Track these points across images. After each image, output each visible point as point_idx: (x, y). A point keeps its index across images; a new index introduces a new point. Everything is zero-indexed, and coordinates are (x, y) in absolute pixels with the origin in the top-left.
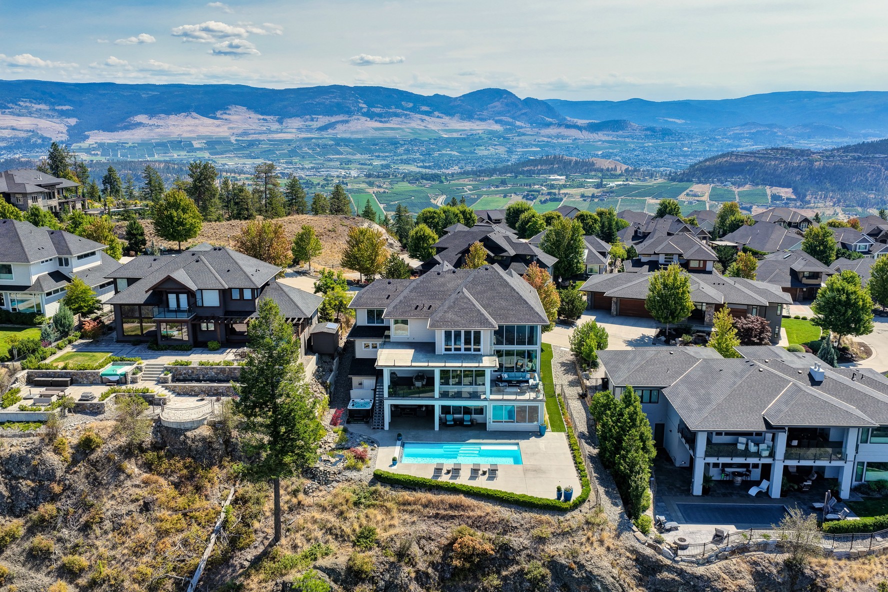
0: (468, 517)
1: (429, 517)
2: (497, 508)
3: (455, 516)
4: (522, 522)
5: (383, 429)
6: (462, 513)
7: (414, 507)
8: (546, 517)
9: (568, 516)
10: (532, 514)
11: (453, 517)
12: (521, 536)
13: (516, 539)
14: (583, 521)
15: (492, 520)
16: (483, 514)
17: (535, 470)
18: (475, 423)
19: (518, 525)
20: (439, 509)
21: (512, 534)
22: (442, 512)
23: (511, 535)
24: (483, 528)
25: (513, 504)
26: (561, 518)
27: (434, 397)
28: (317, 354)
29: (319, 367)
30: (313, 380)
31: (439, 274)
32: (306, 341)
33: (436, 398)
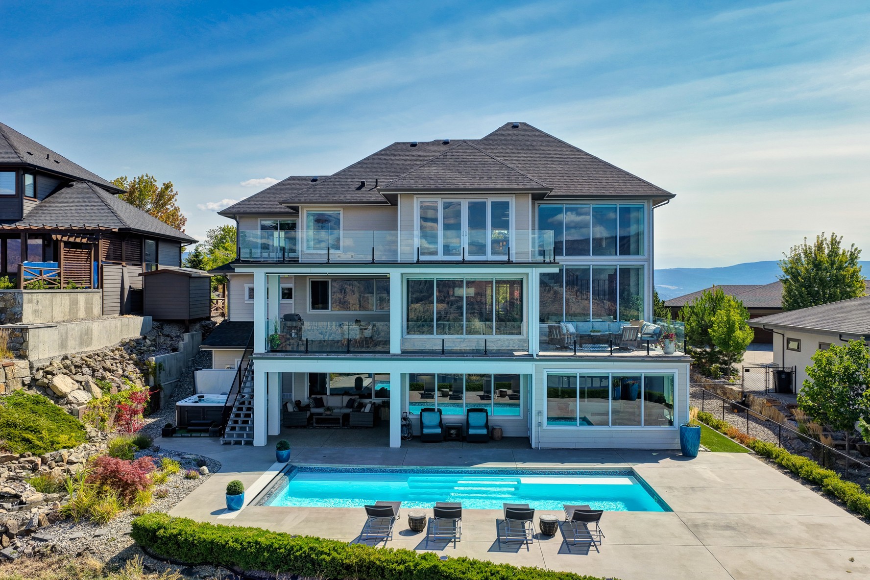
5: (249, 443)
17: (728, 527)
18: (497, 434)
27: (389, 352)
28: (151, 318)
29: (145, 338)
30: (116, 352)
31: (414, 145)
32: (127, 287)
33: (394, 355)
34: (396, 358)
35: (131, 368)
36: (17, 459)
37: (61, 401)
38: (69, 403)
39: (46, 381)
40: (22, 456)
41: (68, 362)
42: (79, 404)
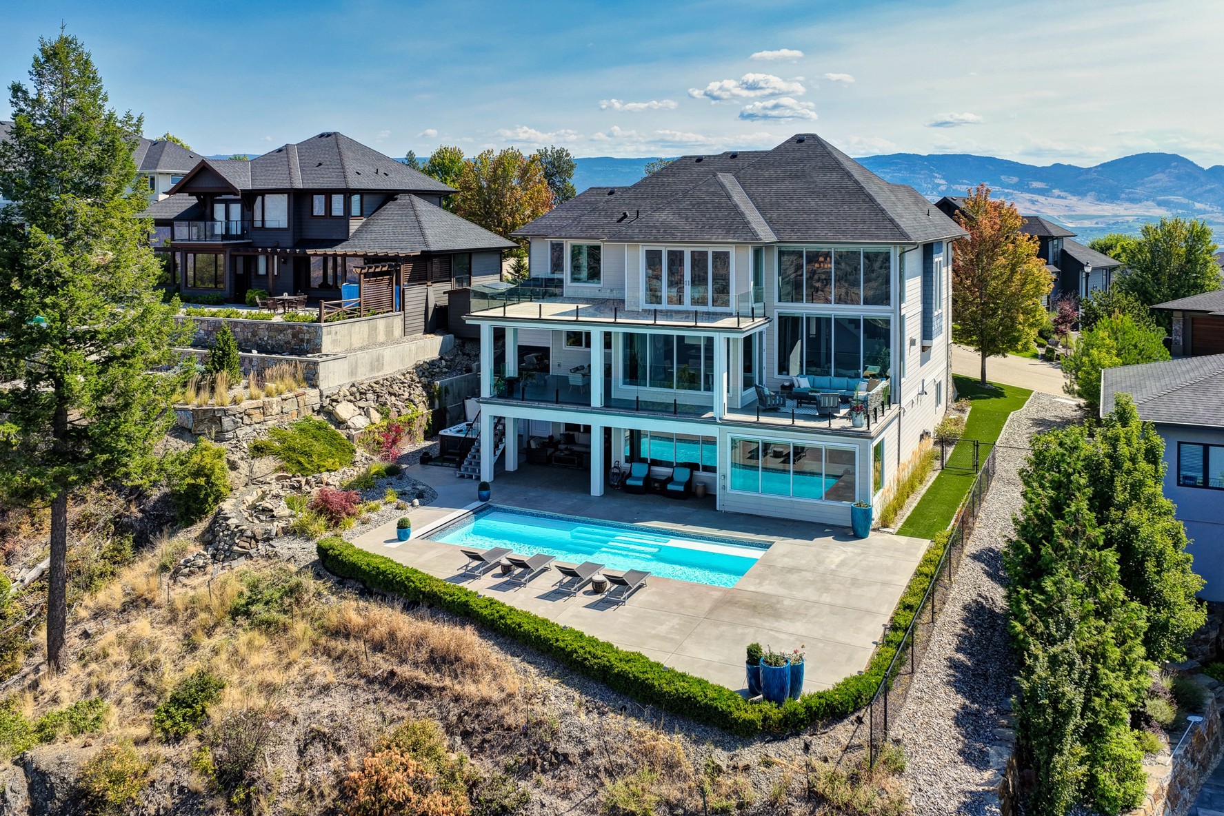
0: (457, 699)
1: (371, 681)
2: (548, 685)
3: (428, 688)
4: (593, 744)
6: (447, 682)
7: (352, 645)
8: (672, 743)
9: (750, 755)
10: (634, 725)
11: (421, 691)
12: (566, 795)
13: (547, 799)
14: (798, 786)
15: (510, 721)
16: (496, 696)
19: (573, 750)
20: (402, 661)
21: (547, 781)
22: (405, 671)
23: (538, 784)
24: (476, 741)
25: (594, 679)
26: (721, 757)
27: (589, 405)
28: (452, 336)
29: (441, 358)
30: (408, 375)
31: (699, 159)
32: (431, 306)
33: (594, 408)
34: (595, 411)
35: (419, 390)
36: (290, 478)
37: (341, 426)
38: (348, 428)
39: (331, 408)
40: (294, 476)
41: (354, 389)
42: (356, 429)
